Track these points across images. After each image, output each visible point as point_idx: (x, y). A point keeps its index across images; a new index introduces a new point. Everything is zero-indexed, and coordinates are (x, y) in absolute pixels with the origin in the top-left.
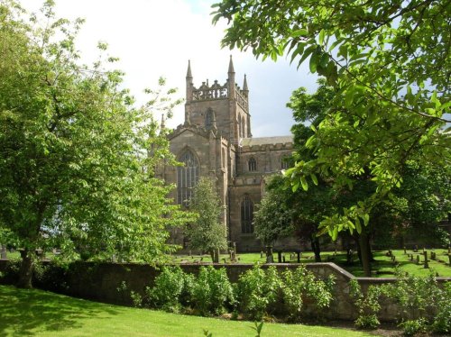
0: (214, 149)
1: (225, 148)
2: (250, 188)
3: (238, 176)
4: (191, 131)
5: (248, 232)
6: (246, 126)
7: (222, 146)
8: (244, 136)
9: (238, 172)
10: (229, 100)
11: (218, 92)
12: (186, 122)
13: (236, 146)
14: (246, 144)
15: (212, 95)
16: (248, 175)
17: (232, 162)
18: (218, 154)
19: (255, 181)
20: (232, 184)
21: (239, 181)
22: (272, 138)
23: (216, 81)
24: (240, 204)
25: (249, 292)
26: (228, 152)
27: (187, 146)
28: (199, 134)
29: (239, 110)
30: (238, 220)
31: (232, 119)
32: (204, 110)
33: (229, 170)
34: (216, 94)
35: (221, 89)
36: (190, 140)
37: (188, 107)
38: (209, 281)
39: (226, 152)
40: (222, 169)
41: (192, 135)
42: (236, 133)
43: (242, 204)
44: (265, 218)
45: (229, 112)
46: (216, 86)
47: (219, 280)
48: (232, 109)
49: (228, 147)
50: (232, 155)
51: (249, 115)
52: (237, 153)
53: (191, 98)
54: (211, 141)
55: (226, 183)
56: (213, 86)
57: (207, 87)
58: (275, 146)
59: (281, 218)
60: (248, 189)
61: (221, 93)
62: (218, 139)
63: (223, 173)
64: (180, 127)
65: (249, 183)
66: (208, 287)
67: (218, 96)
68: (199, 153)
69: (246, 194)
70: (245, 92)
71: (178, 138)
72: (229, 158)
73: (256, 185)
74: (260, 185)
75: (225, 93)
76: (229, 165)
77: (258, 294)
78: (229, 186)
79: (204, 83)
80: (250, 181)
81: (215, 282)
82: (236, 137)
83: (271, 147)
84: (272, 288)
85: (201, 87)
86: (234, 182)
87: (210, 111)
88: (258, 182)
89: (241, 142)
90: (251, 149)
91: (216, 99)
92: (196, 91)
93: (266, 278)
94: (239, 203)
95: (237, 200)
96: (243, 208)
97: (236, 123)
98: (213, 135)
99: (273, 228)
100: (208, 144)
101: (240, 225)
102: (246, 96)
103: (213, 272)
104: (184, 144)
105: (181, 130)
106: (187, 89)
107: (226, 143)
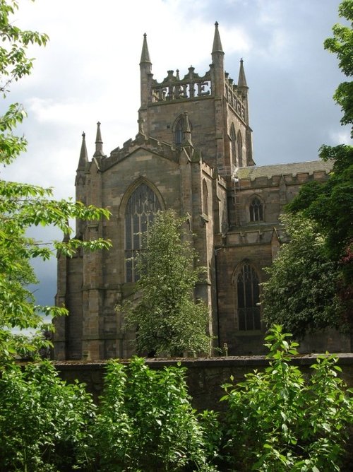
0: (188, 181)
1: (209, 181)
2: (253, 251)
3: (231, 230)
4: (149, 150)
5: (250, 328)
6: (244, 148)
7: (203, 177)
8: (241, 165)
9: (232, 223)
10: (213, 100)
11: (196, 86)
12: (139, 136)
13: (228, 179)
14: (245, 176)
15: (184, 92)
16: (249, 228)
17: (221, 205)
18: (195, 189)
19: (261, 237)
20: (221, 243)
21: (234, 239)
22: (289, 165)
23: (191, 69)
24: (235, 279)
25: (256, 438)
26: (214, 188)
27: (141, 177)
28: (162, 155)
29: (231, 118)
30: (233, 307)
31: (218, 132)
32: (171, 119)
33: (216, 219)
34: (192, 91)
35: (201, 81)
36: (146, 165)
37: (144, 114)
38: (132, 407)
39: (210, 188)
40: (203, 215)
41: (149, 158)
42: (227, 158)
43: (240, 278)
44: (282, 290)
45: (214, 121)
46: (192, 76)
47: (162, 403)
48: (219, 116)
49: (214, 180)
50: (221, 193)
51: (249, 130)
52: (229, 191)
53: (150, 98)
54: (182, 167)
55: (210, 241)
56: (186, 77)
57: (176, 79)
58: (296, 178)
59: (314, 290)
60: (250, 252)
61: (201, 89)
62: (194, 163)
63: (204, 222)
64: (128, 144)
65: (250, 241)
66: (125, 424)
67: (196, 94)
68: (162, 189)
69: (246, 260)
70: (242, 89)
71: (125, 164)
72: (216, 199)
73: (264, 244)
74: (270, 244)
75: (207, 88)
76: (216, 210)
77: (282, 445)
78: (215, 247)
79: (170, 72)
80: (252, 238)
81: (148, 407)
82: (228, 163)
83: (289, 180)
84: (326, 427)
85: (166, 80)
86: (225, 240)
87: (181, 120)
88: (266, 238)
89: (236, 172)
90: (254, 184)
91: (192, 99)
92: (158, 87)
93: (309, 395)
94: (233, 276)
95: (230, 272)
96: (240, 285)
97: (227, 139)
98: (186, 156)
99: (298, 311)
100: (177, 173)
101: (236, 316)
102: (244, 97)
103: (145, 378)
104: (137, 174)
105: (131, 150)
106: (142, 83)
107: (210, 173)
